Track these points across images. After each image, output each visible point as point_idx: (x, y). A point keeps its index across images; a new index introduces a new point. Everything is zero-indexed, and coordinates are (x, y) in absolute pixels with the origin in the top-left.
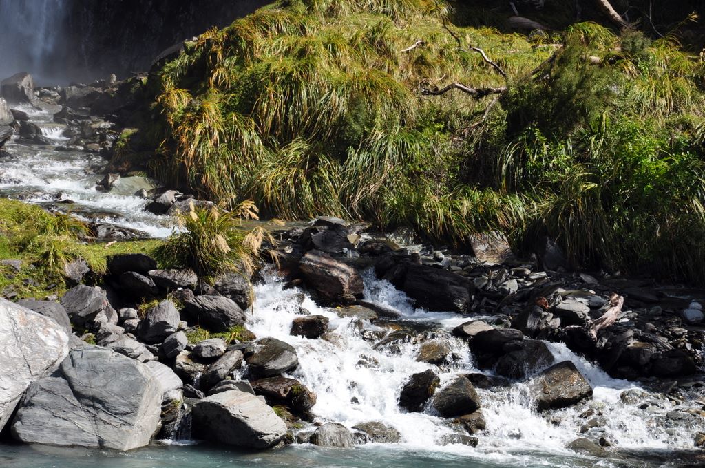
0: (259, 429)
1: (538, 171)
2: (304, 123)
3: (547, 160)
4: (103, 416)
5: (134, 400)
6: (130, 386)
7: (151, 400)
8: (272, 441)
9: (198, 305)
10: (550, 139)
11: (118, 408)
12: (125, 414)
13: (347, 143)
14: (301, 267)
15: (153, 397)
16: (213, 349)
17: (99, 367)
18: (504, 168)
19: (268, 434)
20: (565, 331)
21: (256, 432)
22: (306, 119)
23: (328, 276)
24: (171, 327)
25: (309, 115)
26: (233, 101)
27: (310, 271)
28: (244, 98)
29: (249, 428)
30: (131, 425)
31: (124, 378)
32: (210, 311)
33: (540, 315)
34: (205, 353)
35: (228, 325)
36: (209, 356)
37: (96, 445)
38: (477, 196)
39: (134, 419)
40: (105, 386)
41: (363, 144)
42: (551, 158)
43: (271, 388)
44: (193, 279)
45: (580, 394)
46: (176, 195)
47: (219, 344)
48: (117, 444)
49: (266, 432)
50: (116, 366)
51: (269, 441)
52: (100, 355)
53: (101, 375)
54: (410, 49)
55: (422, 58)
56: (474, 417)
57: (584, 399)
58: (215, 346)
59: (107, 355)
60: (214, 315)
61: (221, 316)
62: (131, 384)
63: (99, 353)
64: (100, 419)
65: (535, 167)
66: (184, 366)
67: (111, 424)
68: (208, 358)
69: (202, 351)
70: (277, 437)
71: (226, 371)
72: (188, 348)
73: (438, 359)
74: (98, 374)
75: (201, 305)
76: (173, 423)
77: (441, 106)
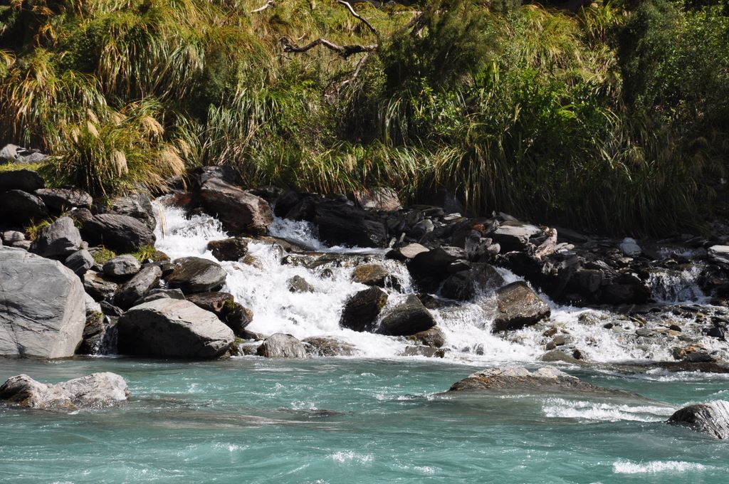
0: (206, 335)
1: (426, 125)
2: (153, 82)
3: (435, 112)
4: (21, 321)
5: (57, 303)
6: (51, 288)
7: (76, 304)
8: (220, 347)
9: (100, 223)
10: (436, 90)
11: (38, 312)
12: (48, 319)
13: (206, 100)
14: (204, 194)
15: (78, 302)
16: (127, 266)
17: (12, 269)
18: (388, 122)
19: (216, 340)
20: (506, 256)
21: (202, 337)
22: (155, 77)
23: (236, 203)
24: (72, 245)
25: (158, 74)
26: (68, 60)
27: (214, 198)
28: (80, 55)
29: (193, 334)
30: (56, 330)
31: (44, 279)
32: (115, 228)
33: (478, 239)
34: (118, 270)
35: (137, 244)
36: (122, 273)
37: (16, 352)
38: (361, 151)
39: (59, 324)
40: (21, 289)
41: (226, 101)
42: (440, 110)
43: (203, 301)
44: (88, 199)
45: (539, 313)
46: (18, 150)
47: (133, 260)
48: (42, 351)
49: (213, 338)
50: (32, 268)
51: (217, 347)
52: (12, 256)
53: (15, 278)
54: (260, 9)
55: (277, 16)
56: (431, 332)
57: (542, 321)
58: (129, 262)
59: (20, 256)
60: (120, 234)
61: (129, 234)
62: (53, 286)
63: (9, 254)
64: (18, 325)
65: (422, 119)
66: (94, 284)
67: (31, 330)
68: (121, 275)
69: (114, 267)
70: (225, 343)
71: (145, 288)
72: (94, 268)
73: (377, 280)
74: (11, 276)
75: (104, 223)
76: (98, 335)
77: (303, 67)
